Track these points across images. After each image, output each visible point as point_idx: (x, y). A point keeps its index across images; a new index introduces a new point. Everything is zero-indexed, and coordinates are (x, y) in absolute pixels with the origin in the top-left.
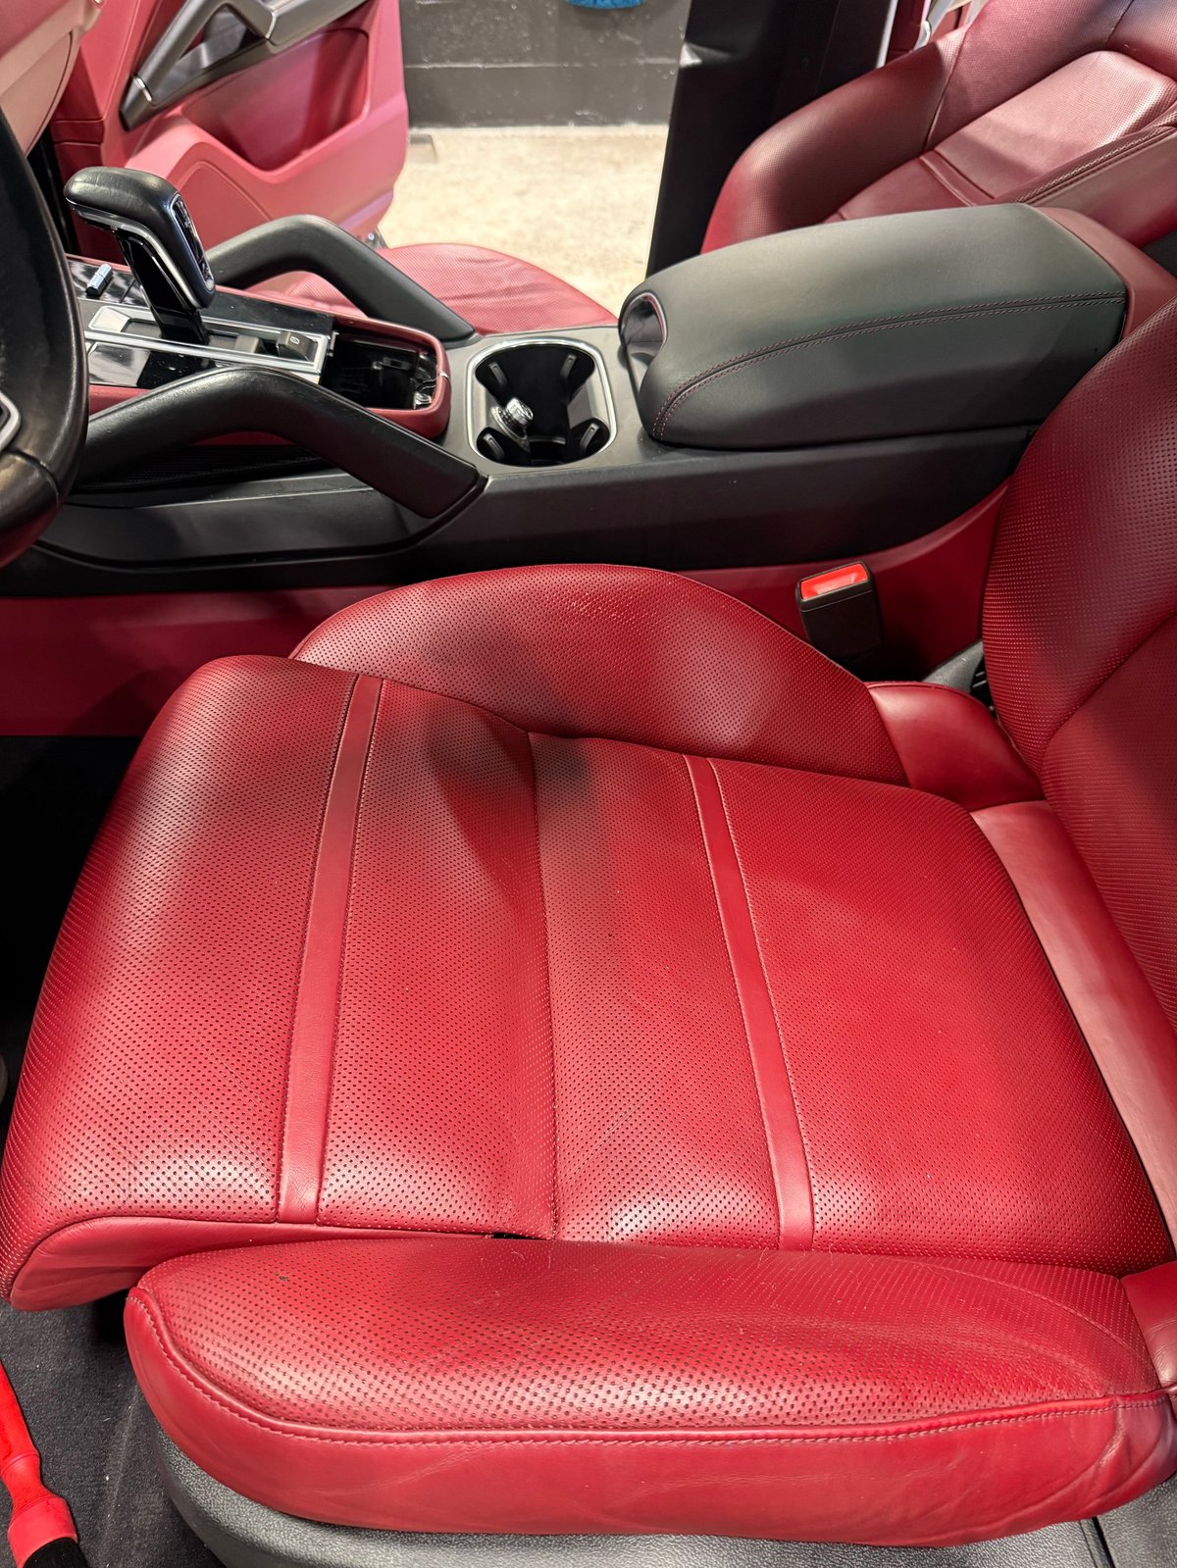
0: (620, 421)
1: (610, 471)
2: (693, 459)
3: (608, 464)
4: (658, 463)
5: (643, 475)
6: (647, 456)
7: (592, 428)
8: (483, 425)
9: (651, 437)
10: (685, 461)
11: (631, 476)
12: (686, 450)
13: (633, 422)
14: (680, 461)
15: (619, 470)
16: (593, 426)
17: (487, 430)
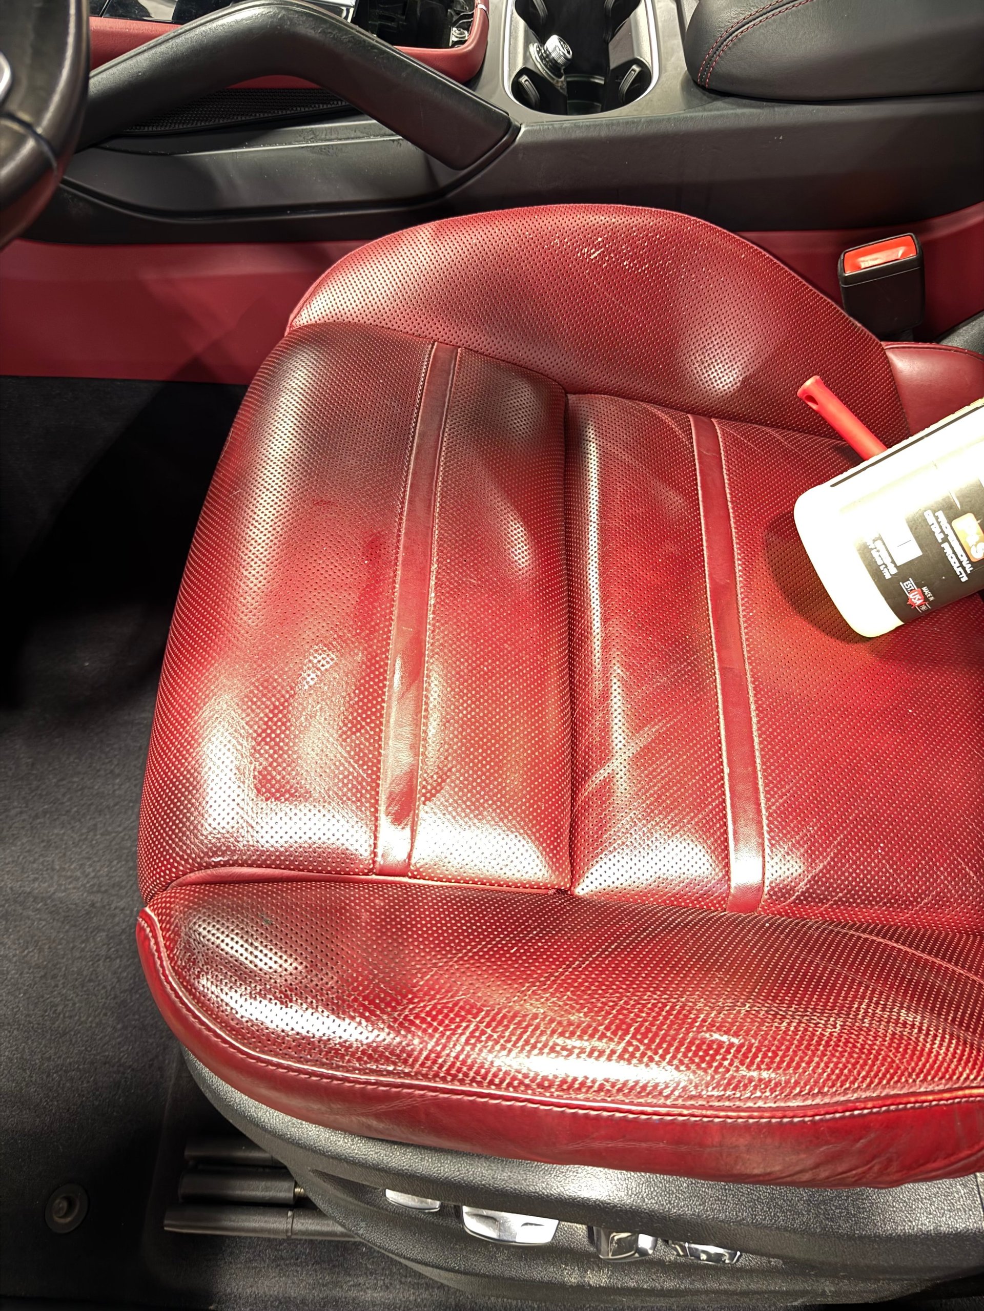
0: (663, 62)
1: (650, 122)
2: (739, 111)
3: (647, 113)
4: (700, 114)
5: (683, 127)
6: (689, 106)
7: (635, 71)
8: (520, 66)
9: (696, 83)
10: (731, 112)
11: (671, 128)
12: (731, 99)
13: (678, 63)
14: (725, 112)
15: (659, 121)
16: (634, 67)
17: (524, 71)
